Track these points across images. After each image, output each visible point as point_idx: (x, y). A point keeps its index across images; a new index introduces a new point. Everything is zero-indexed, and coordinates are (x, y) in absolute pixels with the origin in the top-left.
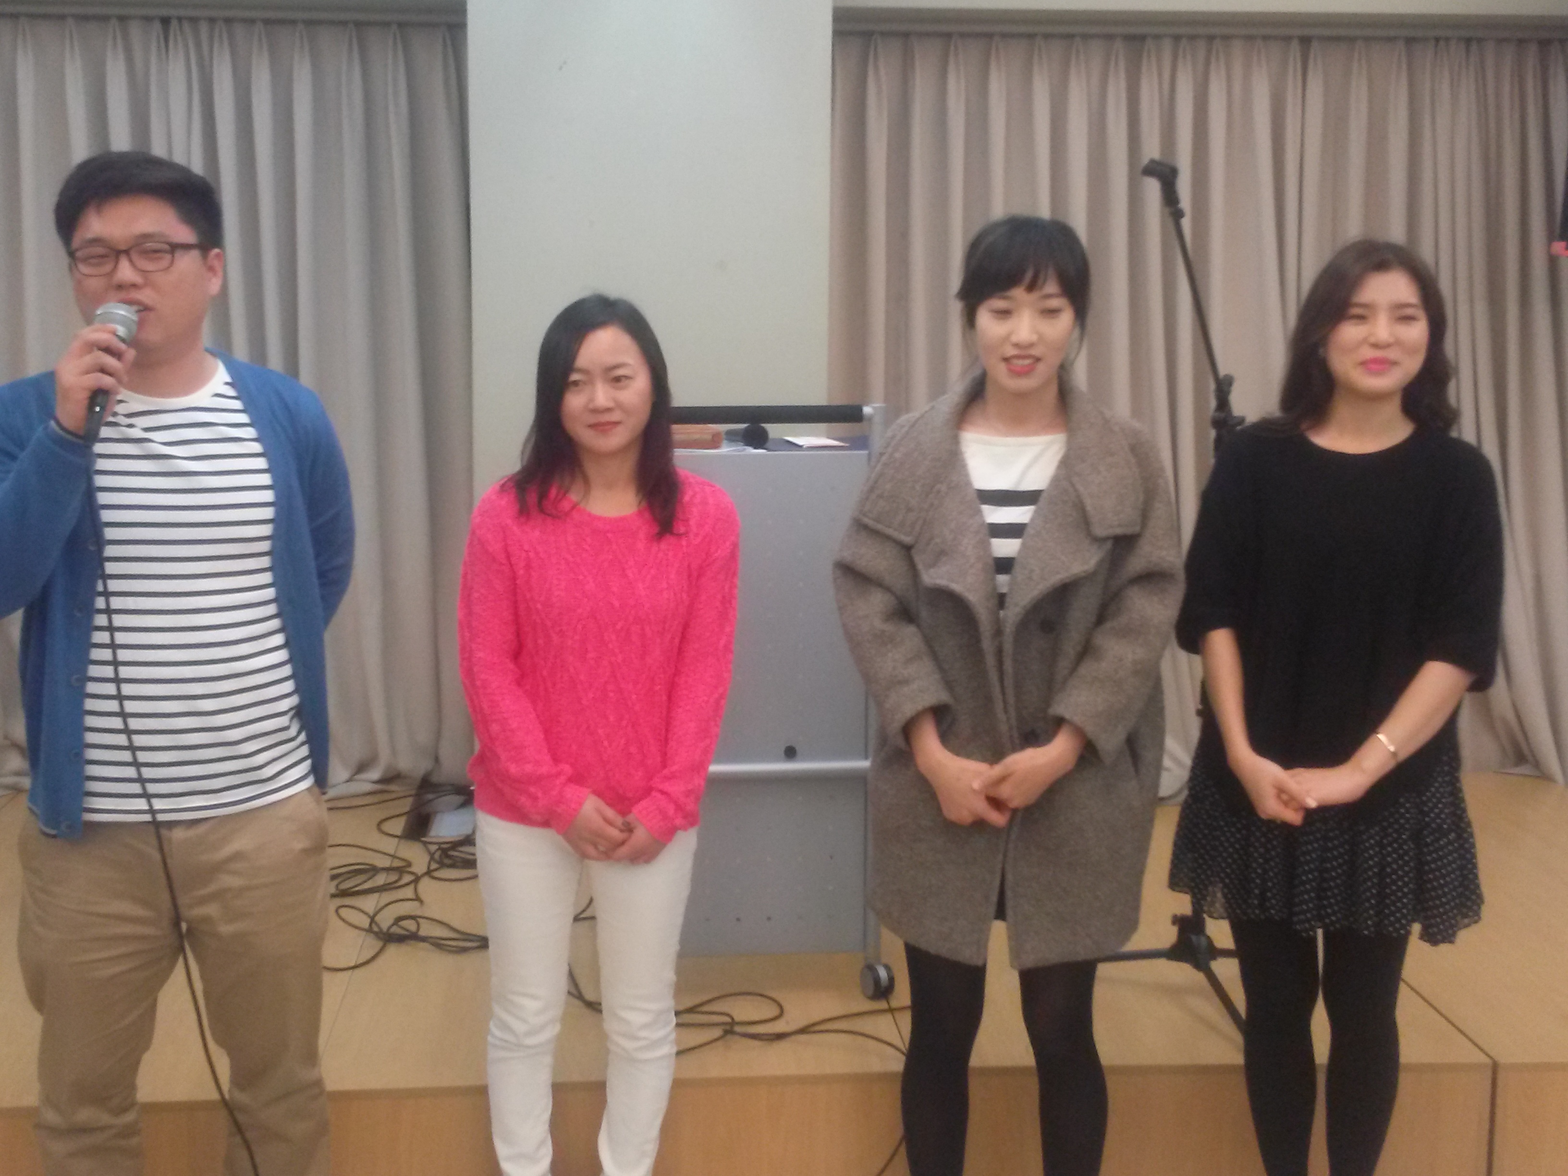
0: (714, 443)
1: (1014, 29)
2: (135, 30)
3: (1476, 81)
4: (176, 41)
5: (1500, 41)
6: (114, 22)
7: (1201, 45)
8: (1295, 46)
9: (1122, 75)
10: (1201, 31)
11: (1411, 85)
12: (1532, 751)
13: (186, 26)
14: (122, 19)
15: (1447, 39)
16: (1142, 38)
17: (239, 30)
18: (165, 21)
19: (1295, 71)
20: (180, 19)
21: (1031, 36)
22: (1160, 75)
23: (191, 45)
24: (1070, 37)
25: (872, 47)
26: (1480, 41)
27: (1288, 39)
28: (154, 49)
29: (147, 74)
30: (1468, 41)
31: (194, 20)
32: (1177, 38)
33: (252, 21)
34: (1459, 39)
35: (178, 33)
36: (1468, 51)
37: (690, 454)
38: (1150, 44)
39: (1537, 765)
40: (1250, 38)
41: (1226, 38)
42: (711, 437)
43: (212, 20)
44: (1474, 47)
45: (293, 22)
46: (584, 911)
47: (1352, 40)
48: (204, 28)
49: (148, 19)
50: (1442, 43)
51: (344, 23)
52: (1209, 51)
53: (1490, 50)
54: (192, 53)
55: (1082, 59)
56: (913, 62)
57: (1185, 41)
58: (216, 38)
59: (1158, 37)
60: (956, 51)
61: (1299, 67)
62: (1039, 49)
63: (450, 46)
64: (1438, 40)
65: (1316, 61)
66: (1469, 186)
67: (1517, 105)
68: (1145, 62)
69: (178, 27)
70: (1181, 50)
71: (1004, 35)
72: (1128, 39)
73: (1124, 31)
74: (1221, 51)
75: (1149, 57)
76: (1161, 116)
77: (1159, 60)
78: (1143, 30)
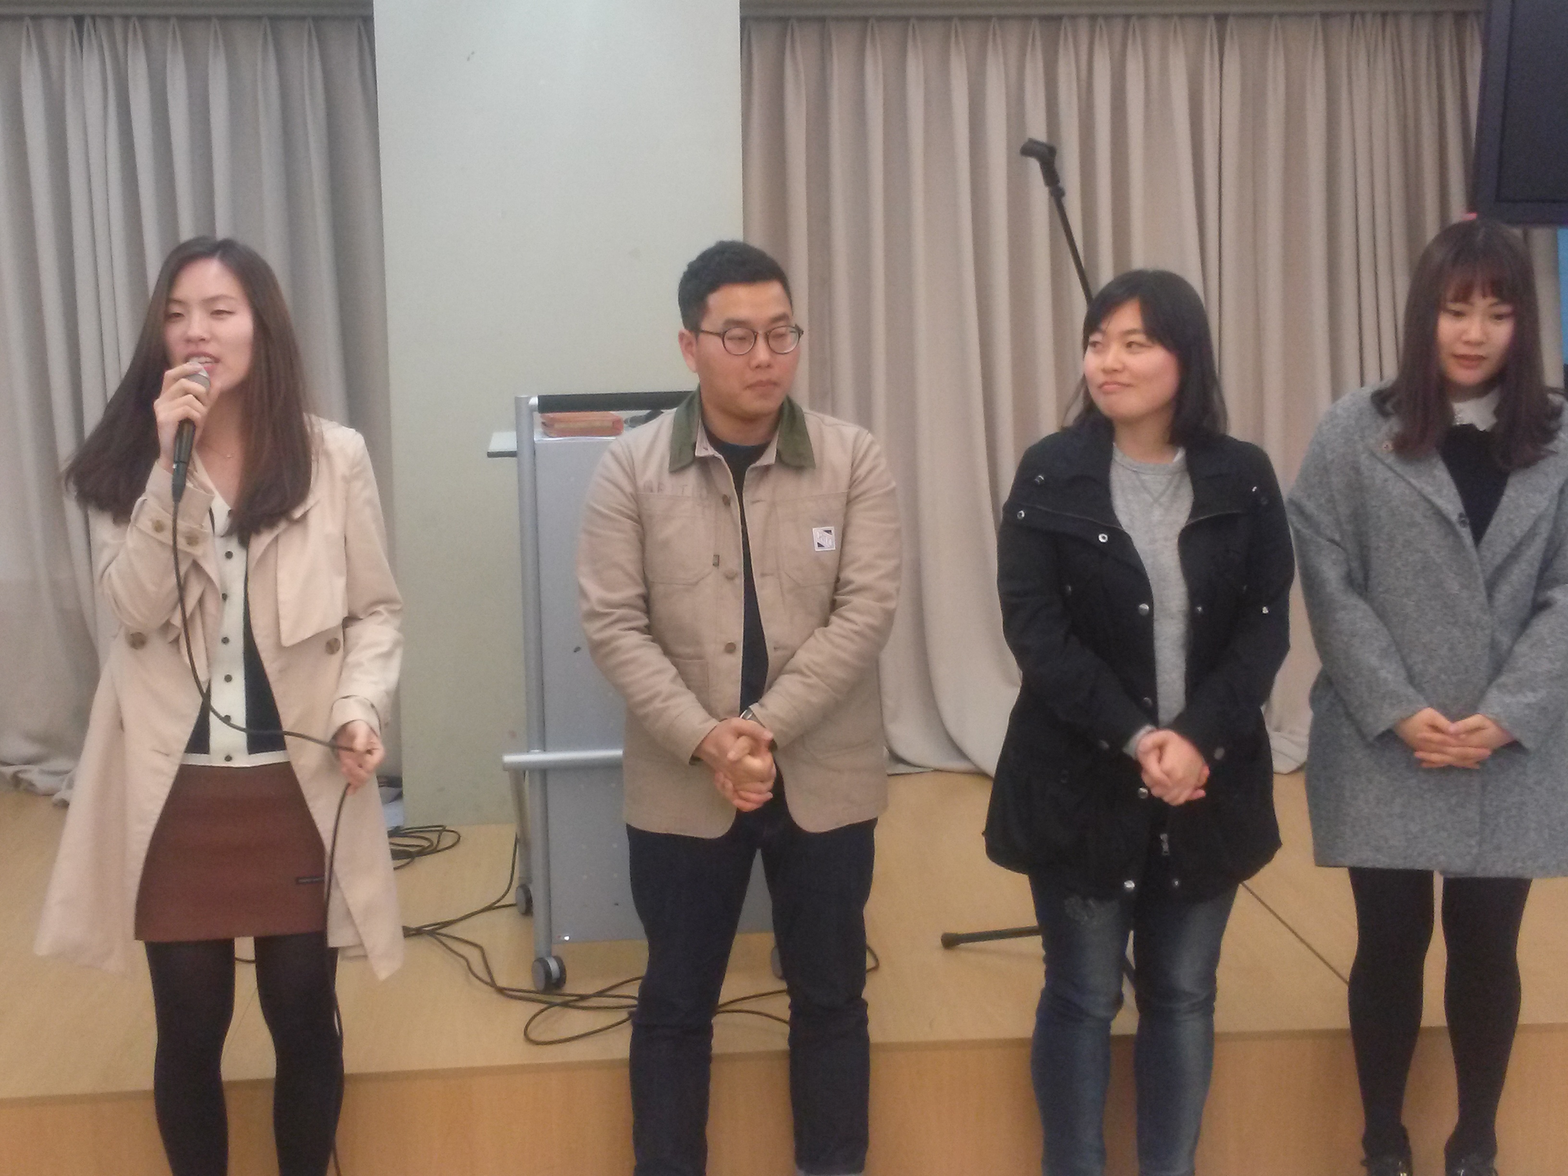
0: (615, 429)
1: (930, 13)
2: (50, 28)
4: (90, 40)
5: (1416, 15)
6: (28, 21)
7: (1118, 24)
8: (1211, 23)
10: (1117, 10)
11: (1327, 56)
13: (100, 24)
14: (36, 18)
15: (1363, 14)
16: (1059, 18)
17: (153, 26)
18: (79, 20)
19: (1212, 45)
20: (93, 17)
21: (948, 21)
22: (1077, 54)
23: (105, 42)
24: (987, 18)
25: (789, 34)
26: (1396, 14)
27: (1204, 16)
28: (68, 41)
29: (61, 74)
30: (1384, 15)
31: (109, 18)
32: (1093, 18)
33: (166, 18)
34: (1374, 14)
35: (92, 32)
36: (1384, 25)
37: (589, 441)
38: (1065, 22)
40: (1165, 16)
41: (1142, 17)
42: (611, 423)
43: (126, 18)
44: (1390, 20)
45: (207, 18)
46: (498, 901)
47: (1269, 17)
48: (118, 25)
49: (62, 18)
50: (1358, 18)
51: (259, 18)
52: (1126, 30)
53: (1406, 23)
54: (107, 53)
55: (999, 40)
56: (830, 45)
57: (1101, 21)
58: (130, 35)
59: (1073, 17)
60: (873, 39)
61: (1215, 41)
62: (956, 31)
63: (365, 39)
64: (1353, 15)
65: (1232, 37)
66: (1388, 157)
67: (1434, 77)
68: (1061, 42)
69: (91, 25)
70: (1098, 29)
71: (919, 18)
72: (1045, 19)
73: (1039, 10)
74: (1138, 29)
75: (1066, 36)
76: (1079, 94)
77: (1076, 39)
78: (1060, 10)
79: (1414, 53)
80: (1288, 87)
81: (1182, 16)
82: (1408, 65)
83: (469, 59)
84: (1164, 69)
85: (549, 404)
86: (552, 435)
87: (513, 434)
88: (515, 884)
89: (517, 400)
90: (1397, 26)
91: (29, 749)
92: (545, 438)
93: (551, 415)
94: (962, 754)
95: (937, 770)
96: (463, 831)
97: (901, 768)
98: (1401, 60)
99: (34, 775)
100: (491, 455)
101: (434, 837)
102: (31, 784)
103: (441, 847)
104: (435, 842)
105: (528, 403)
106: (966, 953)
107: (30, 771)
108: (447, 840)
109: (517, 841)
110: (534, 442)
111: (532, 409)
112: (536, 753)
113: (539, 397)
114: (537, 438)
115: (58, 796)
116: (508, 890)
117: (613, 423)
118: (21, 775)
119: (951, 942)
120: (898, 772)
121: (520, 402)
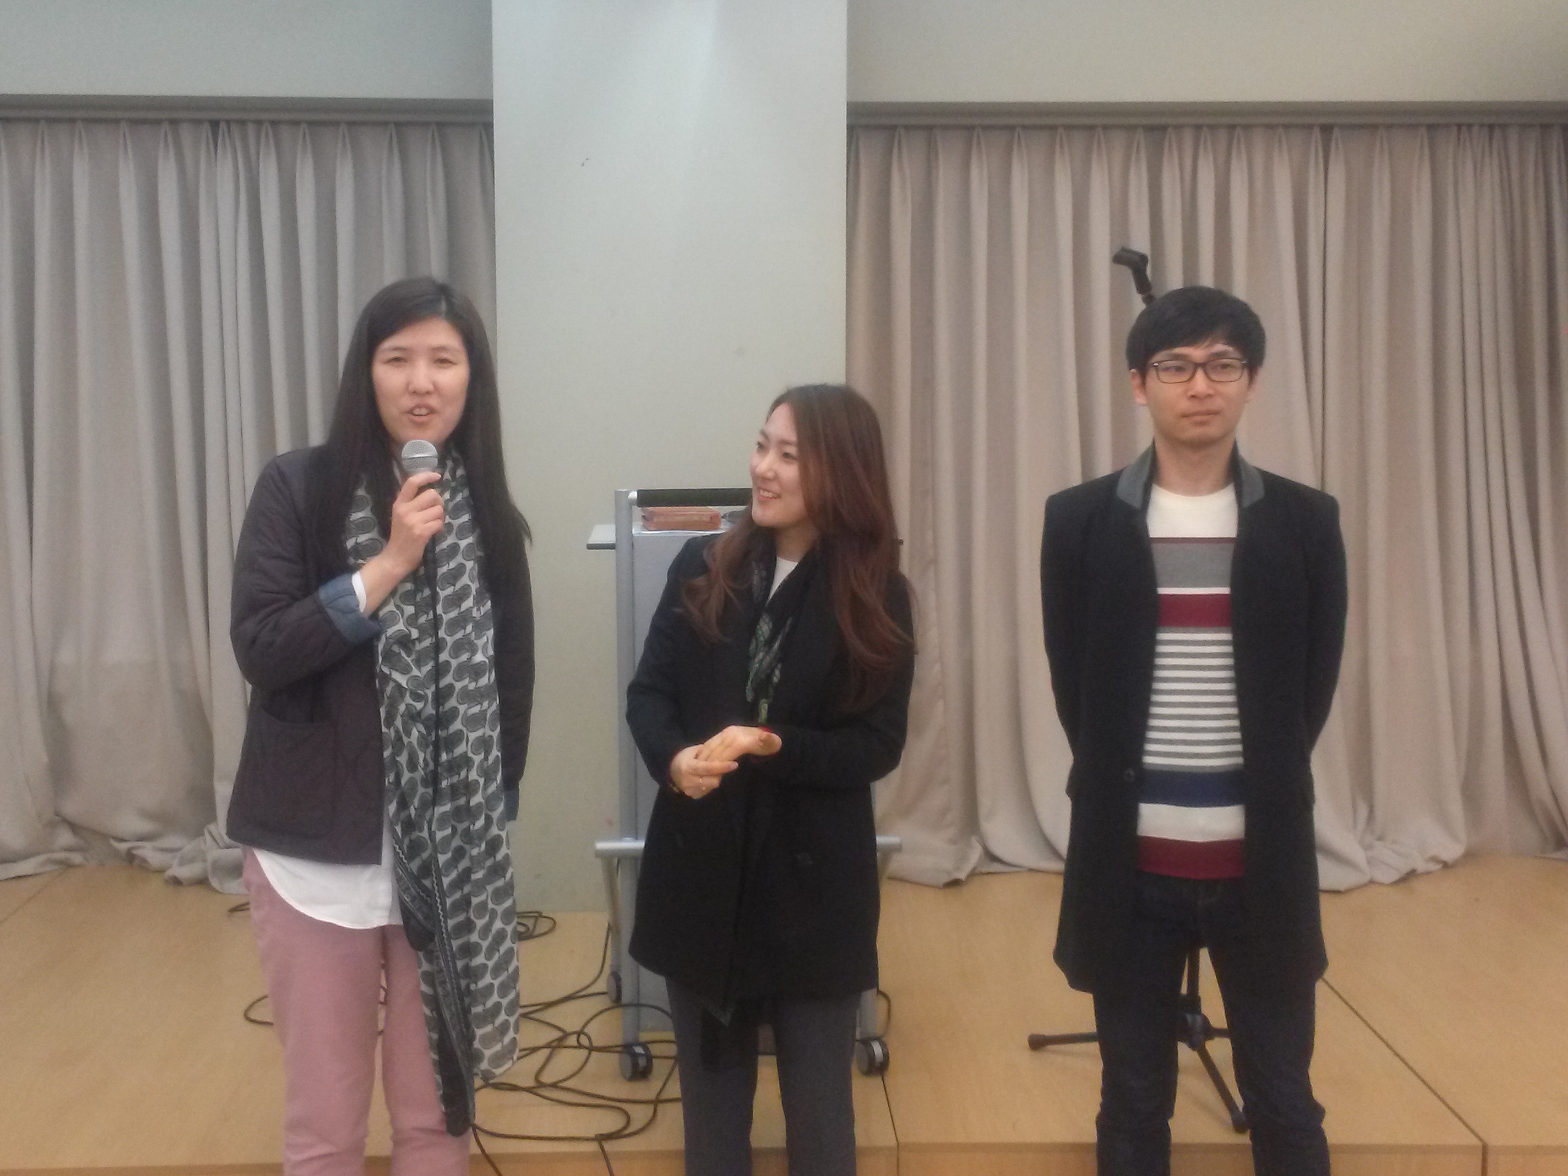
1: (1035, 123)
2: (186, 133)
4: (224, 143)
5: (1524, 126)
6: (166, 126)
7: (1223, 135)
8: (1317, 134)
10: (1222, 120)
11: (1434, 172)
13: (235, 129)
14: (173, 122)
15: (1470, 126)
16: (1163, 128)
17: (285, 132)
18: (214, 124)
19: (1317, 163)
20: (228, 122)
21: (1053, 128)
22: (1181, 158)
23: (239, 145)
24: (1092, 128)
25: (897, 140)
26: (1504, 127)
27: (1309, 127)
28: (203, 148)
29: (197, 176)
30: (1491, 127)
31: (242, 123)
32: (1198, 128)
33: (297, 123)
34: (1482, 125)
35: (226, 135)
36: (1491, 138)
38: (1171, 134)
40: (1270, 127)
41: (1247, 127)
42: (707, 517)
43: (259, 123)
44: (1497, 133)
45: (336, 124)
47: (1374, 127)
48: (251, 129)
49: (197, 122)
50: (1464, 129)
51: (385, 124)
52: (1230, 140)
53: (1513, 136)
54: (239, 155)
56: (937, 155)
57: (1205, 131)
58: (263, 139)
59: (1179, 127)
60: (979, 145)
61: (1321, 154)
62: (1061, 140)
63: (486, 145)
64: (1459, 126)
65: (1337, 148)
66: (1494, 257)
67: (1542, 195)
68: (1166, 151)
69: (226, 130)
70: (1202, 139)
71: (1025, 127)
72: (1149, 129)
73: (1144, 121)
74: (1242, 140)
75: (1170, 146)
76: (1183, 204)
77: (1180, 149)
78: (1163, 121)
79: (1522, 178)
80: (1393, 190)
81: (1286, 127)
82: (1515, 176)
83: (583, 165)
84: (1268, 173)
85: (648, 499)
86: (652, 529)
87: (613, 527)
88: (607, 970)
89: (617, 495)
90: (1505, 139)
91: (144, 826)
92: (644, 531)
93: (651, 509)
94: (1057, 853)
95: (1031, 870)
96: (558, 917)
97: (996, 867)
98: (1508, 169)
99: (148, 852)
100: (591, 547)
101: (530, 923)
102: (144, 860)
103: (536, 933)
104: (531, 927)
105: (627, 496)
106: (1054, 1056)
107: (143, 847)
108: (543, 926)
109: (609, 928)
110: (632, 536)
111: (631, 503)
112: (626, 842)
113: (639, 492)
114: (634, 531)
115: (170, 873)
116: (599, 976)
117: (711, 518)
118: (134, 852)
119: (1038, 1043)
120: (992, 870)
121: (619, 496)
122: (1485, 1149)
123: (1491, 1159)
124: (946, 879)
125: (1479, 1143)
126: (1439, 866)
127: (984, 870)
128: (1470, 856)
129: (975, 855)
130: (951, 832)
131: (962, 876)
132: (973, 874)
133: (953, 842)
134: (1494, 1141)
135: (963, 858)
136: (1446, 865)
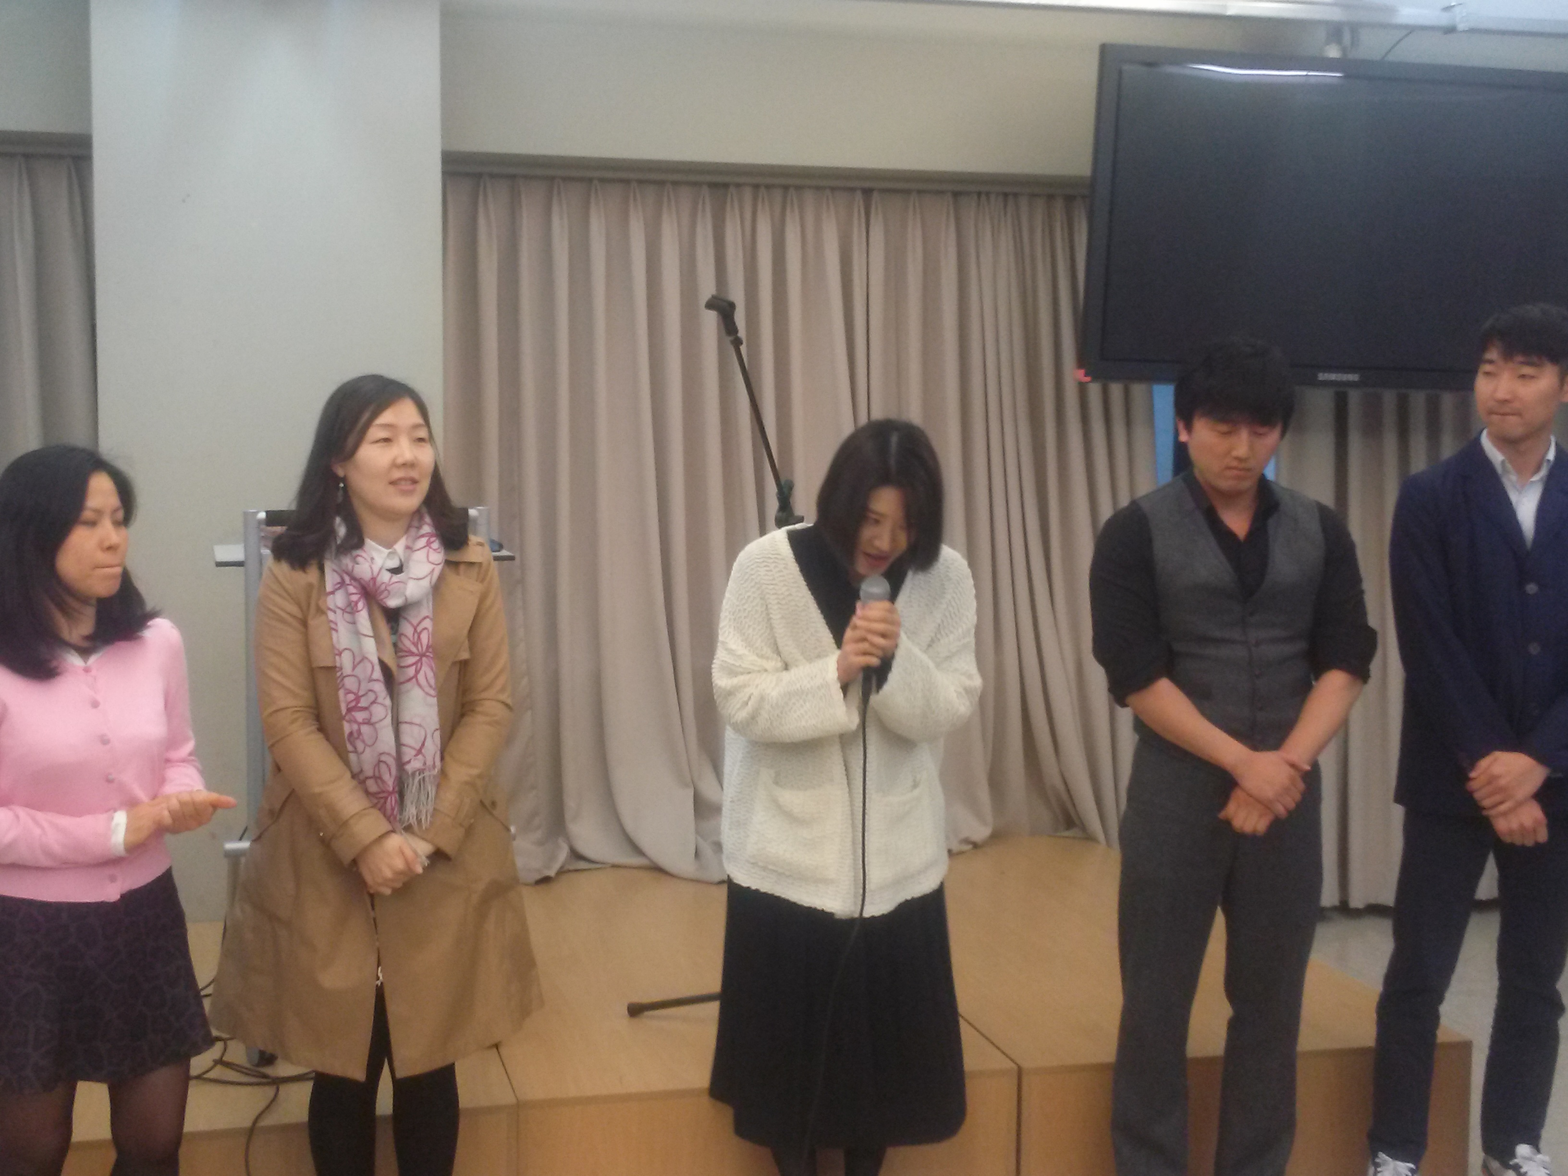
1: (610, 175)
3: (1014, 231)
5: (1033, 196)
7: (778, 195)
8: (859, 196)
9: (709, 215)
10: (776, 181)
11: (959, 234)
12: (1079, 818)
15: (988, 194)
16: (726, 186)
19: (860, 225)
21: (626, 182)
22: (741, 214)
24: (661, 183)
25: (481, 188)
26: (1016, 196)
27: (852, 190)
30: (1006, 195)
32: (756, 187)
34: (998, 195)
36: (1005, 207)
38: (732, 189)
39: (1083, 828)
40: (818, 188)
41: (799, 188)
44: (1011, 201)
47: (907, 192)
50: (983, 198)
52: (785, 200)
53: (1024, 202)
55: (673, 203)
56: (520, 201)
57: (762, 190)
59: (739, 186)
60: (559, 193)
61: (863, 214)
62: (635, 194)
64: (979, 194)
65: (877, 209)
68: (729, 207)
70: (761, 199)
71: (602, 180)
72: (713, 186)
73: (709, 178)
74: (795, 201)
75: (732, 201)
76: (744, 256)
77: (741, 208)
78: (727, 179)
79: (1032, 231)
80: (925, 249)
81: (832, 188)
84: (818, 230)
85: (276, 518)
87: (241, 546)
89: (246, 514)
90: (1017, 207)
94: (638, 850)
95: (615, 866)
97: (582, 865)
100: (220, 564)
105: (256, 517)
106: (652, 1021)
110: (261, 553)
111: (260, 522)
113: (267, 512)
119: (636, 1011)
120: (579, 868)
121: (247, 517)
122: (1020, 1072)
123: (1025, 1080)
124: (538, 877)
125: (1015, 1067)
126: (970, 846)
127: (571, 868)
128: (996, 837)
129: (563, 855)
130: (538, 835)
131: (552, 873)
132: (561, 872)
133: (541, 843)
134: (1026, 1065)
135: (552, 858)
136: (976, 846)
